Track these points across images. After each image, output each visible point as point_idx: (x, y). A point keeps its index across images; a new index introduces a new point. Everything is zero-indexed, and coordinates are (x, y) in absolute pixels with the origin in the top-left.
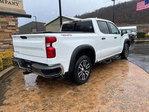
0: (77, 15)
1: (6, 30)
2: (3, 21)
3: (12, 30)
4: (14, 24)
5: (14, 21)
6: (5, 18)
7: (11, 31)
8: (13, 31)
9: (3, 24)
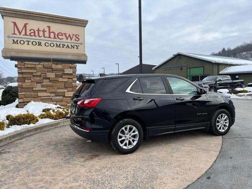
0: (226, 49)
1: (61, 79)
2: (58, 69)
3: (68, 78)
4: (71, 72)
5: (71, 68)
6: (60, 65)
7: (66, 80)
8: (69, 80)
9: (57, 72)
